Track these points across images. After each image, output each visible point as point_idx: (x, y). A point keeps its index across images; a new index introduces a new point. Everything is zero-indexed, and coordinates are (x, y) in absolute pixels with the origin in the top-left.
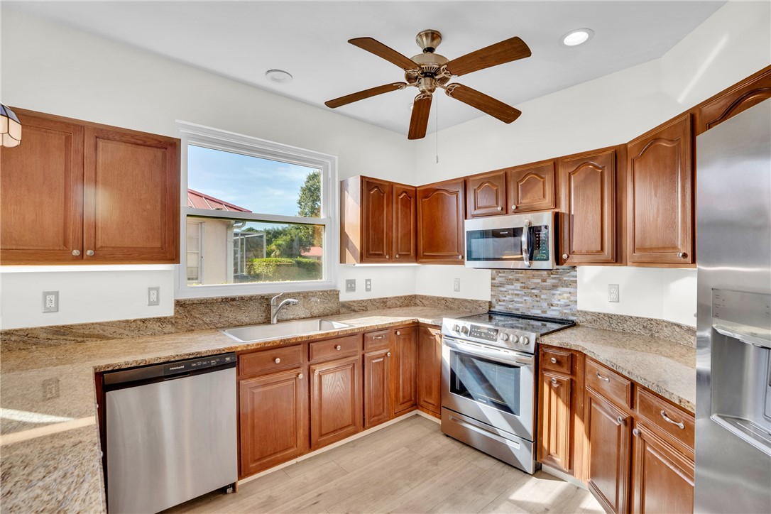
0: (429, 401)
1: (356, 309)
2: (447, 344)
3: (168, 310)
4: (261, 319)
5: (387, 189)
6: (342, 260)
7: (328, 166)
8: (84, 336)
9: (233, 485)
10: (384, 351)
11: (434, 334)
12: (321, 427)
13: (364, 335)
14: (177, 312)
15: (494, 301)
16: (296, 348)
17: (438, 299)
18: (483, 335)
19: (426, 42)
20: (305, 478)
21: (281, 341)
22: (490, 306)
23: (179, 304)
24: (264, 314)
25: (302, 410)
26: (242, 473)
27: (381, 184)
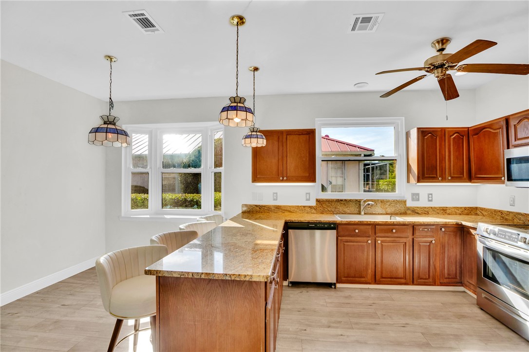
0: (471, 282)
1: (420, 212)
2: (481, 242)
3: (313, 203)
4: (356, 212)
5: (439, 133)
6: (408, 181)
7: (398, 124)
8: (284, 210)
9: (335, 284)
10: (430, 239)
11: (474, 234)
12: (382, 273)
13: (413, 226)
14: (317, 204)
16: (368, 227)
17: (495, 211)
18: (507, 237)
19: (438, 47)
20: (370, 295)
21: (359, 221)
23: (318, 201)
24: (357, 209)
25: (370, 260)
26: (339, 280)
27: (433, 131)
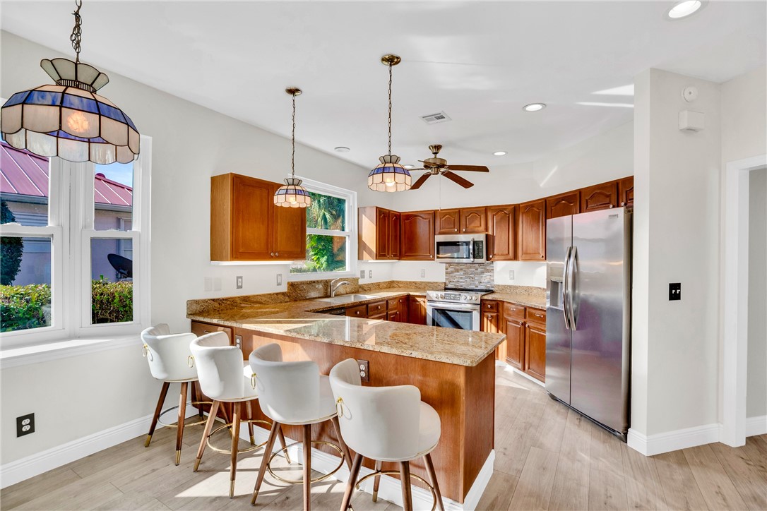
3: (285, 288)
5: (387, 215)
6: (360, 258)
7: (350, 198)
8: (254, 302)
11: (419, 300)
14: (289, 289)
15: (447, 282)
16: (364, 307)
17: (410, 282)
18: (452, 298)
19: (435, 150)
21: (359, 302)
22: (445, 285)
23: (289, 284)
